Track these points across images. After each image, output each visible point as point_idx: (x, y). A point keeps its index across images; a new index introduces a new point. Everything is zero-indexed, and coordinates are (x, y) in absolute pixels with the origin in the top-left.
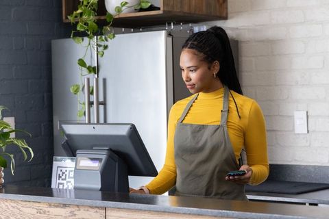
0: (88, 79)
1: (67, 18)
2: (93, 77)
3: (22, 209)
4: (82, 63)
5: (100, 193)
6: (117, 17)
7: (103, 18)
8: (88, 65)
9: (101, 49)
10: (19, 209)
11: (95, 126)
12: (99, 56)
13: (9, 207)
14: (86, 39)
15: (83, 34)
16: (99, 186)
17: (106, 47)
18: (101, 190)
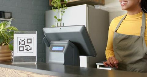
0: (58, 23)
1: (51, 4)
2: (59, 22)
3: (19, 73)
4: (56, 17)
5: (64, 66)
6: (68, 2)
7: (63, 3)
8: (58, 18)
9: (62, 13)
10: (18, 73)
11: (61, 28)
12: (62, 15)
13: (13, 72)
14: (57, 10)
15: (56, 8)
16: (63, 62)
17: (64, 12)
18: (64, 64)
